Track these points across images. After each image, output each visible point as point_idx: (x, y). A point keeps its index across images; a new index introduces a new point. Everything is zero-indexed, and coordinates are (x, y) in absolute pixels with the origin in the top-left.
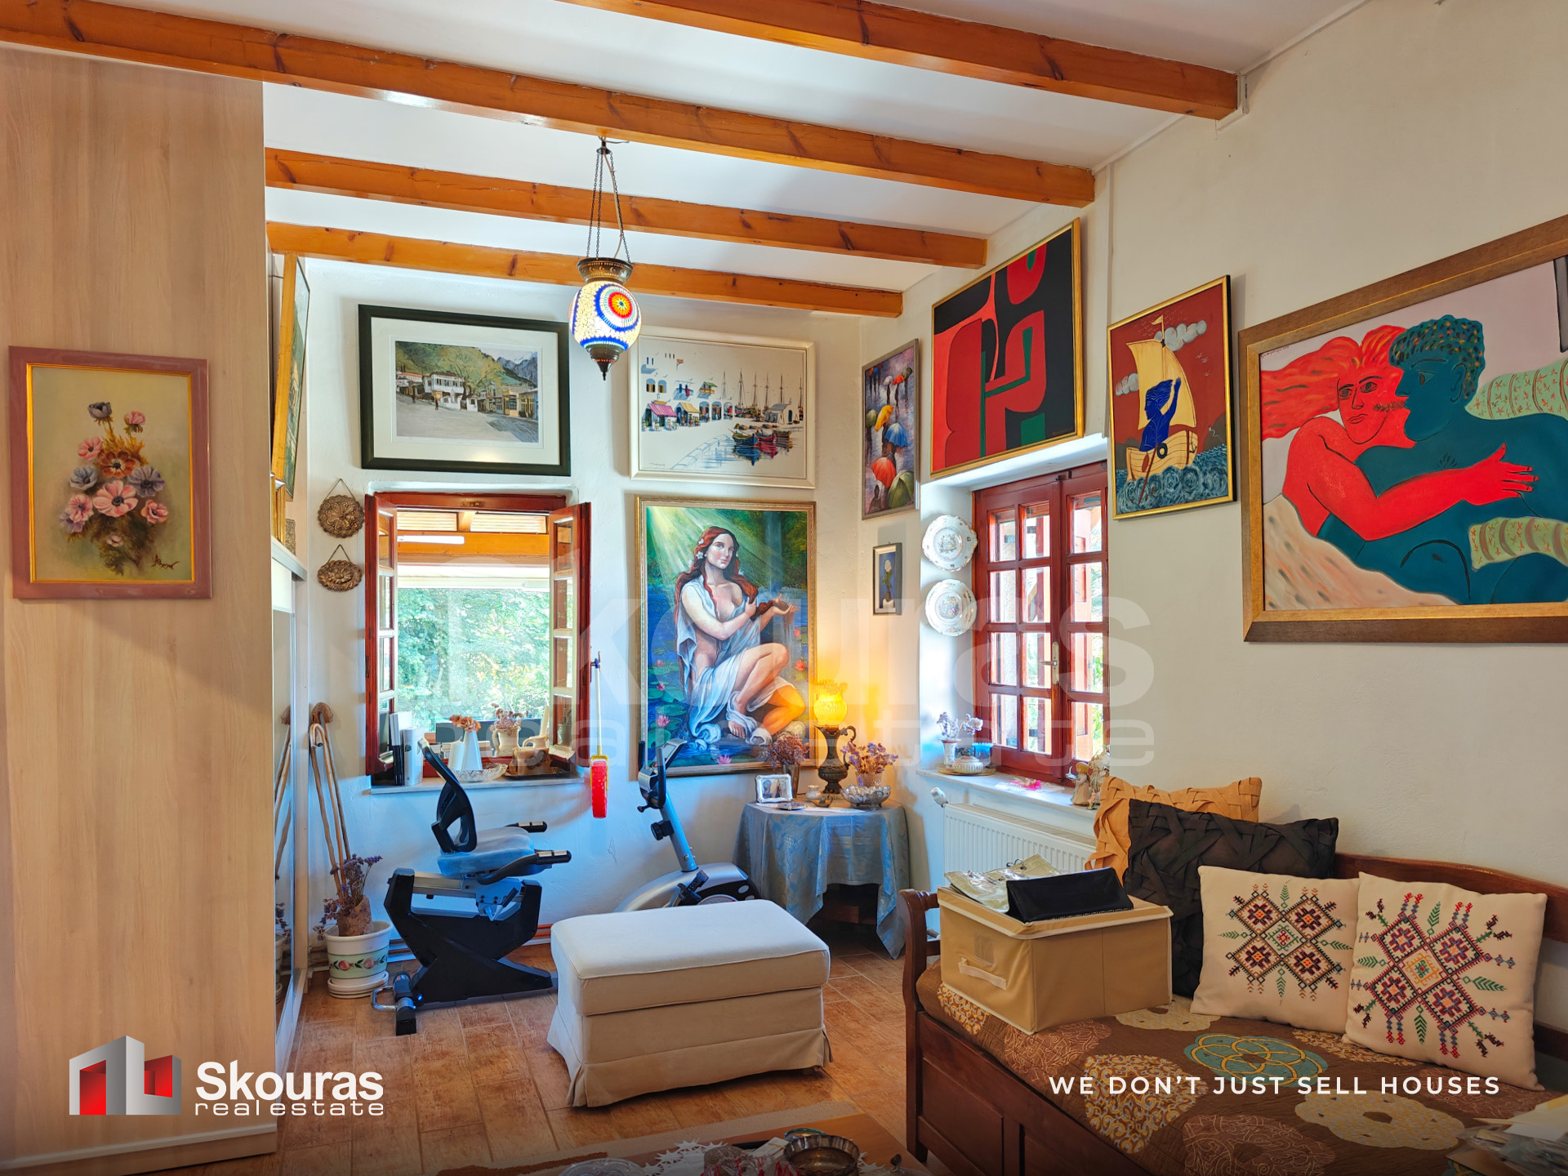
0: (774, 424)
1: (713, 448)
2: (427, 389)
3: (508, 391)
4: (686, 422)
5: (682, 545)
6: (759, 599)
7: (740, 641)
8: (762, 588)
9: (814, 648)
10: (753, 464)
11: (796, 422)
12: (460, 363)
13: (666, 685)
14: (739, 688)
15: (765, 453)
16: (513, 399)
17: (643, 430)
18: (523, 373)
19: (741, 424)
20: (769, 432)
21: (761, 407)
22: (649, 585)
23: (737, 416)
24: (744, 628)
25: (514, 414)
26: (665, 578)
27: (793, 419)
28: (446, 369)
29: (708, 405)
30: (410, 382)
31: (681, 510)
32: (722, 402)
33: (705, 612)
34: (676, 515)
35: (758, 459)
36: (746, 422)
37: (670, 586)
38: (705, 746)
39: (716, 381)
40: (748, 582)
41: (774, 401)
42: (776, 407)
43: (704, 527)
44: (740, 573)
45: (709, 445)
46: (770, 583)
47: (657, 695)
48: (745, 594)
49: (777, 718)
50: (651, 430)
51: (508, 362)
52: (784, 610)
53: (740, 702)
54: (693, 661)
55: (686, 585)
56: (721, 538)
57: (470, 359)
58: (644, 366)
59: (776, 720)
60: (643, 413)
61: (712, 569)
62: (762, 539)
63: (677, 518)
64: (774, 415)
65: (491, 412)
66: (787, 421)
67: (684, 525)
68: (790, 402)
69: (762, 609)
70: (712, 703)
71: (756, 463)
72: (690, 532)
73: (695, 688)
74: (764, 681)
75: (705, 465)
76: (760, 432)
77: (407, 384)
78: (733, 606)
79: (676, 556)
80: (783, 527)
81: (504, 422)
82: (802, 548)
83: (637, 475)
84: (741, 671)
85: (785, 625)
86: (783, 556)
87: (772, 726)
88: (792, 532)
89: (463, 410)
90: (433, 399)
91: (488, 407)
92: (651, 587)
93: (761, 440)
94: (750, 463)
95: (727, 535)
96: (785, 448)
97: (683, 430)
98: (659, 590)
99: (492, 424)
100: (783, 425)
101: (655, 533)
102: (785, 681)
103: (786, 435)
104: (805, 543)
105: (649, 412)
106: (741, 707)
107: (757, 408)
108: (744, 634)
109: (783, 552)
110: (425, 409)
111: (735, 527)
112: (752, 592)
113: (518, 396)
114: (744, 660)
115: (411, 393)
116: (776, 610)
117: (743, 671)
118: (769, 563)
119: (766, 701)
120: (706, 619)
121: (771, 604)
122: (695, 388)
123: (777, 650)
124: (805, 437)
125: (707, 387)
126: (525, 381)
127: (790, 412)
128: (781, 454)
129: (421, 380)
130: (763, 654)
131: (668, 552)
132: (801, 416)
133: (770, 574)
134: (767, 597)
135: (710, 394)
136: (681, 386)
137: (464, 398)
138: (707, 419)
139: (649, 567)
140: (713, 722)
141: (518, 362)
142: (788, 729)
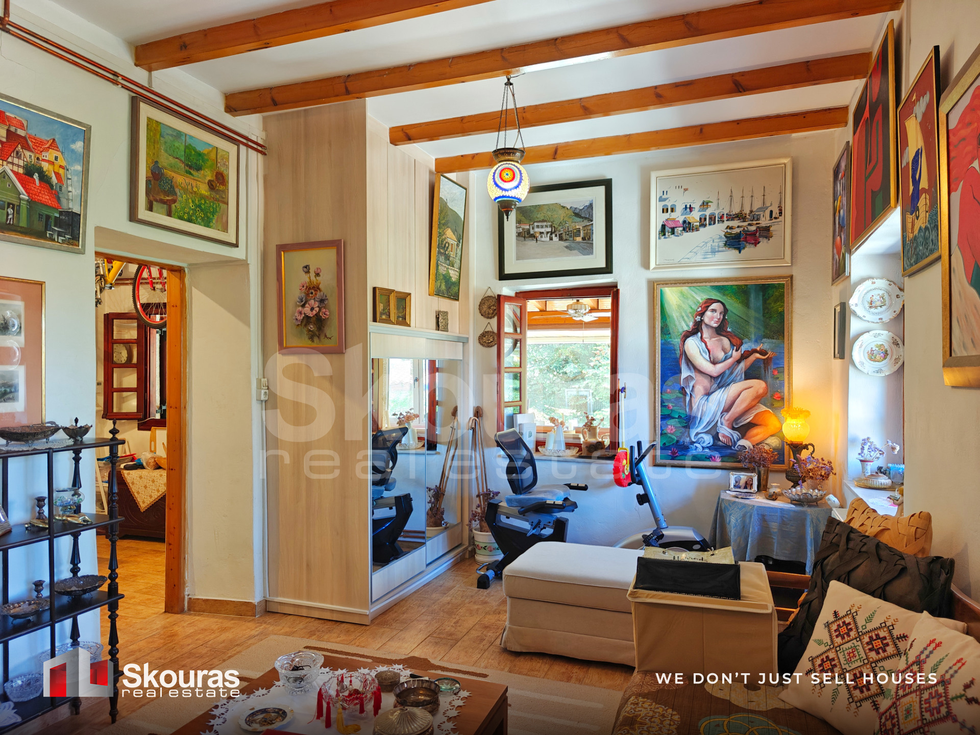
0: (758, 222)
1: (709, 245)
2: (532, 232)
3: (576, 226)
4: (690, 229)
5: (685, 312)
6: (744, 348)
7: (728, 377)
8: (746, 340)
9: (790, 383)
10: (740, 252)
11: (776, 218)
12: (549, 213)
13: (673, 406)
14: (727, 410)
15: (750, 243)
16: (579, 231)
17: (659, 238)
18: (585, 214)
19: (730, 225)
20: (753, 228)
21: (747, 211)
22: (661, 340)
23: (727, 220)
24: (732, 368)
25: (579, 239)
26: (673, 335)
27: (774, 216)
28: (542, 218)
29: (706, 216)
30: (523, 229)
31: (685, 289)
32: (717, 213)
33: (701, 357)
34: (681, 292)
35: (744, 248)
36: (735, 223)
37: (676, 340)
38: (701, 448)
39: (713, 198)
40: (735, 336)
41: (757, 205)
42: (759, 209)
43: (702, 299)
44: (729, 330)
45: (706, 243)
46: (753, 336)
47: (667, 412)
48: (732, 345)
49: (757, 434)
50: (665, 238)
51: (576, 208)
52: (764, 356)
53: (728, 420)
54: (692, 390)
55: (688, 339)
56: (714, 306)
57: (555, 210)
58: (661, 197)
59: (757, 435)
60: (659, 227)
61: (707, 328)
62: (746, 304)
63: (682, 294)
64: (758, 215)
65: (566, 240)
66: (768, 218)
67: (687, 298)
68: (771, 204)
69: (746, 355)
70: (706, 420)
71: (742, 251)
72: (691, 303)
73: (694, 409)
74: (747, 406)
75: (703, 257)
76: (746, 229)
77: (521, 230)
78: (723, 353)
79: (681, 320)
80: (763, 296)
81: (573, 245)
82: (780, 309)
83: (654, 269)
84: (729, 398)
85: (765, 367)
86: (764, 316)
87: (753, 439)
88: (772, 298)
89: (551, 241)
90: (534, 237)
91: (564, 238)
92: (663, 341)
93: (746, 234)
94: (737, 252)
95: (719, 304)
96: (766, 238)
97: (687, 235)
98: (669, 343)
99: (567, 247)
100: (764, 222)
101: (666, 306)
102: (764, 407)
103: (767, 229)
104: (783, 306)
105: (663, 226)
106: (729, 424)
107: (743, 212)
108: (731, 373)
109: (764, 314)
110: (531, 243)
111: (725, 297)
112: (738, 343)
113: (581, 228)
114: (731, 391)
115: (525, 235)
116: (758, 355)
117: (731, 398)
118: (752, 322)
119: (748, 421)
120: (702, 362)
121: (755, 351)
122: (696, 206)
123: (758, 385)
124: (783, 229)
125: (705, 204)
126: (586, 218)
127: (771, 212)
128: (763, 243)
129: (528, 227)
130: (745, 387)
131: (675, 317)
132: (781, 213)
133: (752, 330)
134: (750, 347)
135: (707, 208)
136: (686, 206)
137: (551, 234)
138: (705, 226)
139: (662, 328)
140: (706, 433)
141: (581, 208)
142: (767, 442)
